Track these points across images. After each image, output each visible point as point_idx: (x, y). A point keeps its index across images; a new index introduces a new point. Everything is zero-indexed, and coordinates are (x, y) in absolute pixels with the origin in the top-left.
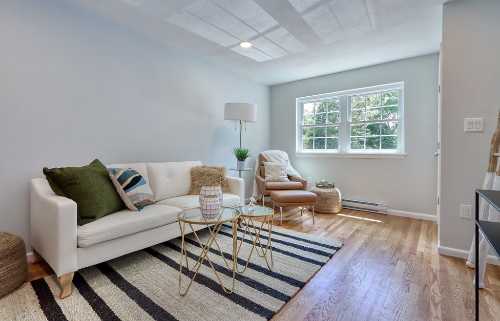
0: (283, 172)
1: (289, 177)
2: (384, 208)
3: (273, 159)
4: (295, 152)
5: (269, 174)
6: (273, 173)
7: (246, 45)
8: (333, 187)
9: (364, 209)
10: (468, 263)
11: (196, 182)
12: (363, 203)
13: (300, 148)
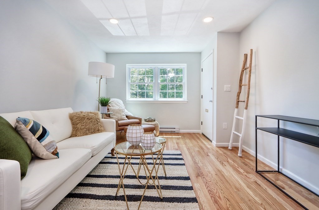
0: (123, 113)
1: (127, 117)
2: (178, 130)
3: (114, 104)
4: (126, 100)
5: (114, 115)
6: (117, 114)
7: (114, 21)
8: (154, 121)
9: (168, 131)
10: (229, 148)
11: (78, 126)
12: (167, 128)
13: (129, 98)
